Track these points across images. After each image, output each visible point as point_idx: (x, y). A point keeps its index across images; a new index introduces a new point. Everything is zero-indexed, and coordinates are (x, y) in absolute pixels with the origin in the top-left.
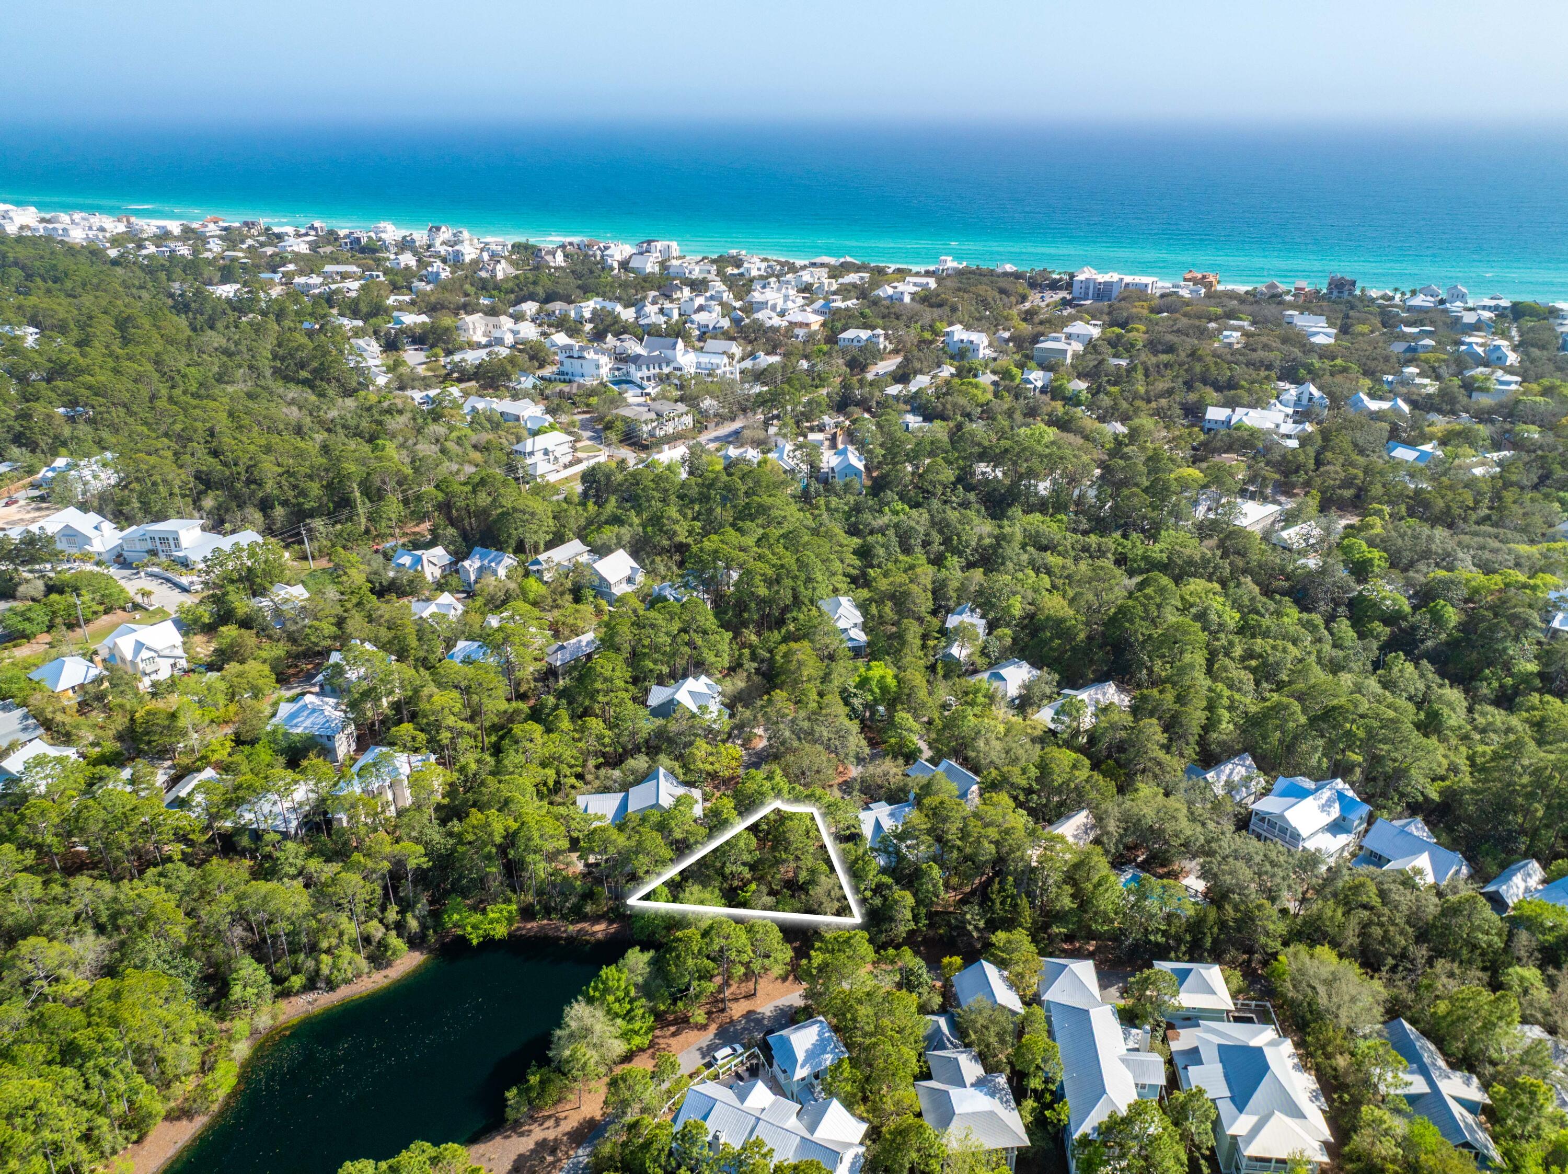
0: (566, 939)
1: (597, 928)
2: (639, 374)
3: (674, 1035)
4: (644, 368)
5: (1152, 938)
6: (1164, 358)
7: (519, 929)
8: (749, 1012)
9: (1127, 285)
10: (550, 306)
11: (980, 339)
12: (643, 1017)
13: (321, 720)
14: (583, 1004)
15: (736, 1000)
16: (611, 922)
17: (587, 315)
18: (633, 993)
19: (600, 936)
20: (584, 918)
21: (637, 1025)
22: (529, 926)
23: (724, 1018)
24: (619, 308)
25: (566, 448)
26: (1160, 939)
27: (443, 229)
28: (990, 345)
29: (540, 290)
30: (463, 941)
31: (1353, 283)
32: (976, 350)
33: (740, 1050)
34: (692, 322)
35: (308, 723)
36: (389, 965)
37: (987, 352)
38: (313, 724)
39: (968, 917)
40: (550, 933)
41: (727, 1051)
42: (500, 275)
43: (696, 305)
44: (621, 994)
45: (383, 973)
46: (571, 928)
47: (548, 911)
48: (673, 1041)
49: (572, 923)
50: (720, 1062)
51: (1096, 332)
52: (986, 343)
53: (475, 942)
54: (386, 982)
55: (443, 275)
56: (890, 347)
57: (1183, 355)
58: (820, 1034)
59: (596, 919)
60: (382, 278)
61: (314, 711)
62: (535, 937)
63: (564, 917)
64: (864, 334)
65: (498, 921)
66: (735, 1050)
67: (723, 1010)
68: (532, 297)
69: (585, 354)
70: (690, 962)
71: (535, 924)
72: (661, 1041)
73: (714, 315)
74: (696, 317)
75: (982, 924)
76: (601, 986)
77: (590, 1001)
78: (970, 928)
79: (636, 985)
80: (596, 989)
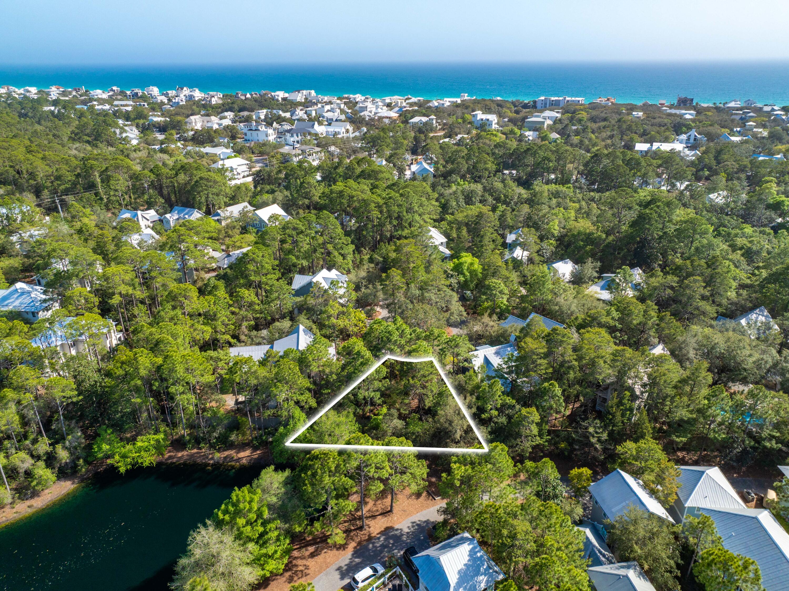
0: (213, 465)
1: (242, 455)
2: (292, 139)
3: (312, 555)
4: (295, 135)
5: (768, 444)
6: (603, 124)
7: (170, 457)
8: (389, 529)
9: (568, 101)
10: (242, 114)
11: (493, 118)
12: (278, 539)
13: (28, 300)
14: (211, 529)
15: (373, 517)
16: (255, 449)
17: (263, 117)
18: (266, 515)
19: (244, 461)
20: (231, 446)
21: (271, 549)
22: (180, 455)
23: (362, 535)
24: (281, 112)
25: (245, 168)
26: (773, 444)
27: (185, 89)
28: (498, 124)
29: (236, 106)
30: (113, 469)
31: (692, 100)
32: (490, 125)
33: (381, 570)
34: (323, 117)
35: (17, 303)
36: (35, 494)
37: (497, 126)
38: (21, 303)
39: (591, 430)
40: (199, 460)
41: (367, 571)
42: (213, 103)
43: (326, 110)
44: (253, 516)
45: (28, 503)
46: (217, 455)
47: (197, 441)
48: (311, 563)
49: (219, 451)
50: (361, 585)
51: (559, 115)
52: (496, 121)
53: (122, 470)
54: (30, 511)
55: (181, 103)
56: (439, 127)
57: (613, 122)
58: (472, 553)
59: (242, 446)
60: (146, 106)
61: (23, 294)
62: (185, 464)
63: (212, 446)
64: (424, 119)
65: (146, 450)
66: (375, 570)
67: (361, 528)
68: (231, 110)
69: (260, 128)
70: (327, 480)
71: (185, 453)
72: (299, 562)
73: (336, 114)
74: (326, 115)
75: (605, 436)
76: (231, 508)
77: (219, 524)
78: (593, 440)
79: (270, 507)
80: (226, 512)
